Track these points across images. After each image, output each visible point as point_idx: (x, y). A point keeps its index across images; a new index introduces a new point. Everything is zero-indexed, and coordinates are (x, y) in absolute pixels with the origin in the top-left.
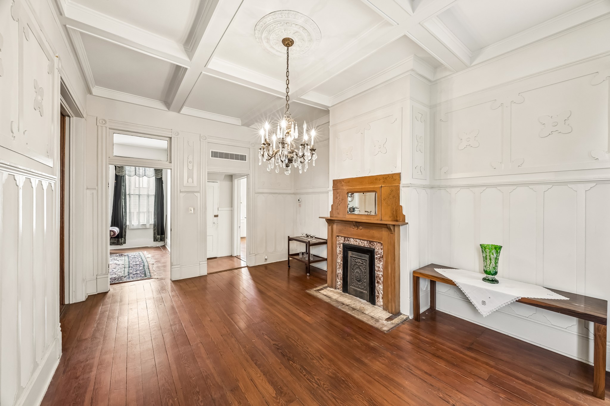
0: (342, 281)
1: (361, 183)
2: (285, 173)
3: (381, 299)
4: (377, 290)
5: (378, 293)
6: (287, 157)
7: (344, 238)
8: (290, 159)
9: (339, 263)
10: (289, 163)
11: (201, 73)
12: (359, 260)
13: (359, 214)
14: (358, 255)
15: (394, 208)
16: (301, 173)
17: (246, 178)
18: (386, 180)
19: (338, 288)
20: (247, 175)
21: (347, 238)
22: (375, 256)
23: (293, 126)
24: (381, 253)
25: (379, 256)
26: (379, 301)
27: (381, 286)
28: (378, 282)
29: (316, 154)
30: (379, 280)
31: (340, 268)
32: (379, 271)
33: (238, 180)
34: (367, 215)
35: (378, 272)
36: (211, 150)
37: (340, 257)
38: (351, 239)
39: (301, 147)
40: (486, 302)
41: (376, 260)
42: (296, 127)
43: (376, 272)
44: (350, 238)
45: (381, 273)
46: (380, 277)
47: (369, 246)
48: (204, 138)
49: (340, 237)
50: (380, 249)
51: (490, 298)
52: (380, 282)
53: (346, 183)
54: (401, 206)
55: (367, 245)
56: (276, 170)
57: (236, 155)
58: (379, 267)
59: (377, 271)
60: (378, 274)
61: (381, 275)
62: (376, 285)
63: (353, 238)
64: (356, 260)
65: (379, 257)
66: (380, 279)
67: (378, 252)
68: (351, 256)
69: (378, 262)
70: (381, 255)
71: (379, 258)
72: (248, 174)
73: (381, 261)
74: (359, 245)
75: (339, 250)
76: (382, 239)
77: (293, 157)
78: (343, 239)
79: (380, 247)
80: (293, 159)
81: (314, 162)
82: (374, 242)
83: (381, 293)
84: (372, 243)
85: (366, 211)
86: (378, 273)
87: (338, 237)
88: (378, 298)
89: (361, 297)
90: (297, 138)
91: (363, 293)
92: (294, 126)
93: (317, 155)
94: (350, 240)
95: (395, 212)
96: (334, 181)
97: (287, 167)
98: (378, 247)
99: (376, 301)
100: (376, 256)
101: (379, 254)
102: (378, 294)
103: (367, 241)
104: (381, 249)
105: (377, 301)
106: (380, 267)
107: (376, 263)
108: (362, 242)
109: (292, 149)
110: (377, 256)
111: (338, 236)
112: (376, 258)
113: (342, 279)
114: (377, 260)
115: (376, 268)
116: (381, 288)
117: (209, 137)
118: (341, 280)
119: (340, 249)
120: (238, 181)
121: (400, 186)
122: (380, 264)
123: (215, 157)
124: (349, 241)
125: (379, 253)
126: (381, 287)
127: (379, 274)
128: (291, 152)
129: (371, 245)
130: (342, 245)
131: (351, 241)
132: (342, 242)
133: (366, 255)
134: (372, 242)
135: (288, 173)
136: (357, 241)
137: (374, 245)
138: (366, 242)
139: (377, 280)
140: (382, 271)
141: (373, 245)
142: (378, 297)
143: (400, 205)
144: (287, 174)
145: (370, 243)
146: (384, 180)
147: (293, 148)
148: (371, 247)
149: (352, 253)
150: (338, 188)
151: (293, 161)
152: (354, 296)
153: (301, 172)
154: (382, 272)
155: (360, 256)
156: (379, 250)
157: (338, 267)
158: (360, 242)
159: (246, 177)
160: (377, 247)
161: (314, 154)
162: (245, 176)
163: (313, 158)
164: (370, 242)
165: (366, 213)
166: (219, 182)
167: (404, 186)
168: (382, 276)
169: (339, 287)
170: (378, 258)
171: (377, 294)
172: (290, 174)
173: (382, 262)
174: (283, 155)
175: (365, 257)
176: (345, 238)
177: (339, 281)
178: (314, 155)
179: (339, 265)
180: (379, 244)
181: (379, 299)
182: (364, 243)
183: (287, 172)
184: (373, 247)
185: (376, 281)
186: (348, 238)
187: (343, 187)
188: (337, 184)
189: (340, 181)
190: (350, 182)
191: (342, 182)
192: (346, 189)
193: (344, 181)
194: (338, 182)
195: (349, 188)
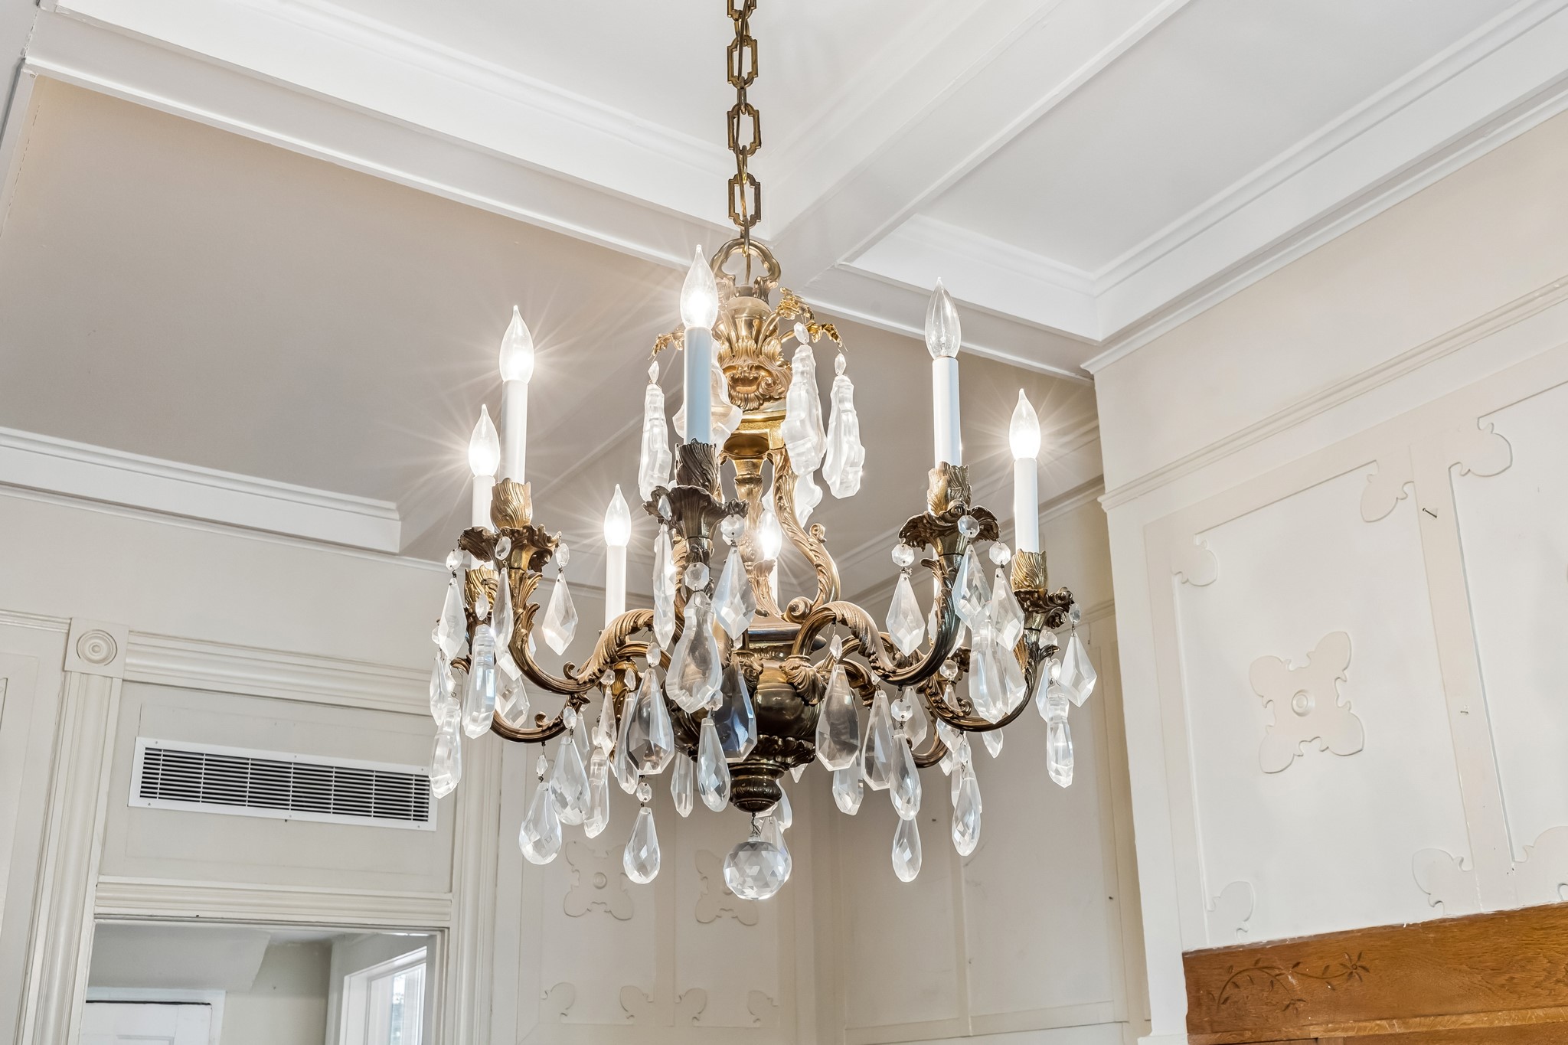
1: (1497, 971)
2: (728, 872)
6: (752, 692)
8: (780, 709)
10: (767, 763)
11: (18, 70)
16: (906, 876)
17: (424, 966)
20: (434, 938)
23: (803, 361)
29: (1073, 647)
33: (370, 979)
36: (143, 743)
39: (905, 555)
42: (843, 386)
48: (94, 648)
53: (1324, 976)
56: (628, 858)
57: (344, 774)
72: (442, 930)
77: (815, 689)
80: (821, 707)
81: (1058, 742)
90: (854, 488)
92: (812, 364)
93: (1085, 668)
96: (1196, 963)
97: (754, 809)
109: (800, 602)
117: (134, 639)
120: (369, 988)
123: (168, 793)
128: (793, 635)
135: (762, 882)
144: (750, 894)
147: (808, 590)
150: (1249, 1037)
151: (822, 727)
153: (911, 862)
159: (422, 952)
161: (1050, 650)
162: (413, 945)
163: (1041, 701)
166: (218, 998)
172: (785, 890)
174: (698, 645)
178: (1052, 670)
183: (754, 870)
187: (1302, 1022)
188: (1230, 991)
189: (1260, 964)
190: (1368, 966)
191: (1277, 972)
192: (1341, 1040)
193: (1301, 966)
194: (1239, 976)
195: (1366, 1033)
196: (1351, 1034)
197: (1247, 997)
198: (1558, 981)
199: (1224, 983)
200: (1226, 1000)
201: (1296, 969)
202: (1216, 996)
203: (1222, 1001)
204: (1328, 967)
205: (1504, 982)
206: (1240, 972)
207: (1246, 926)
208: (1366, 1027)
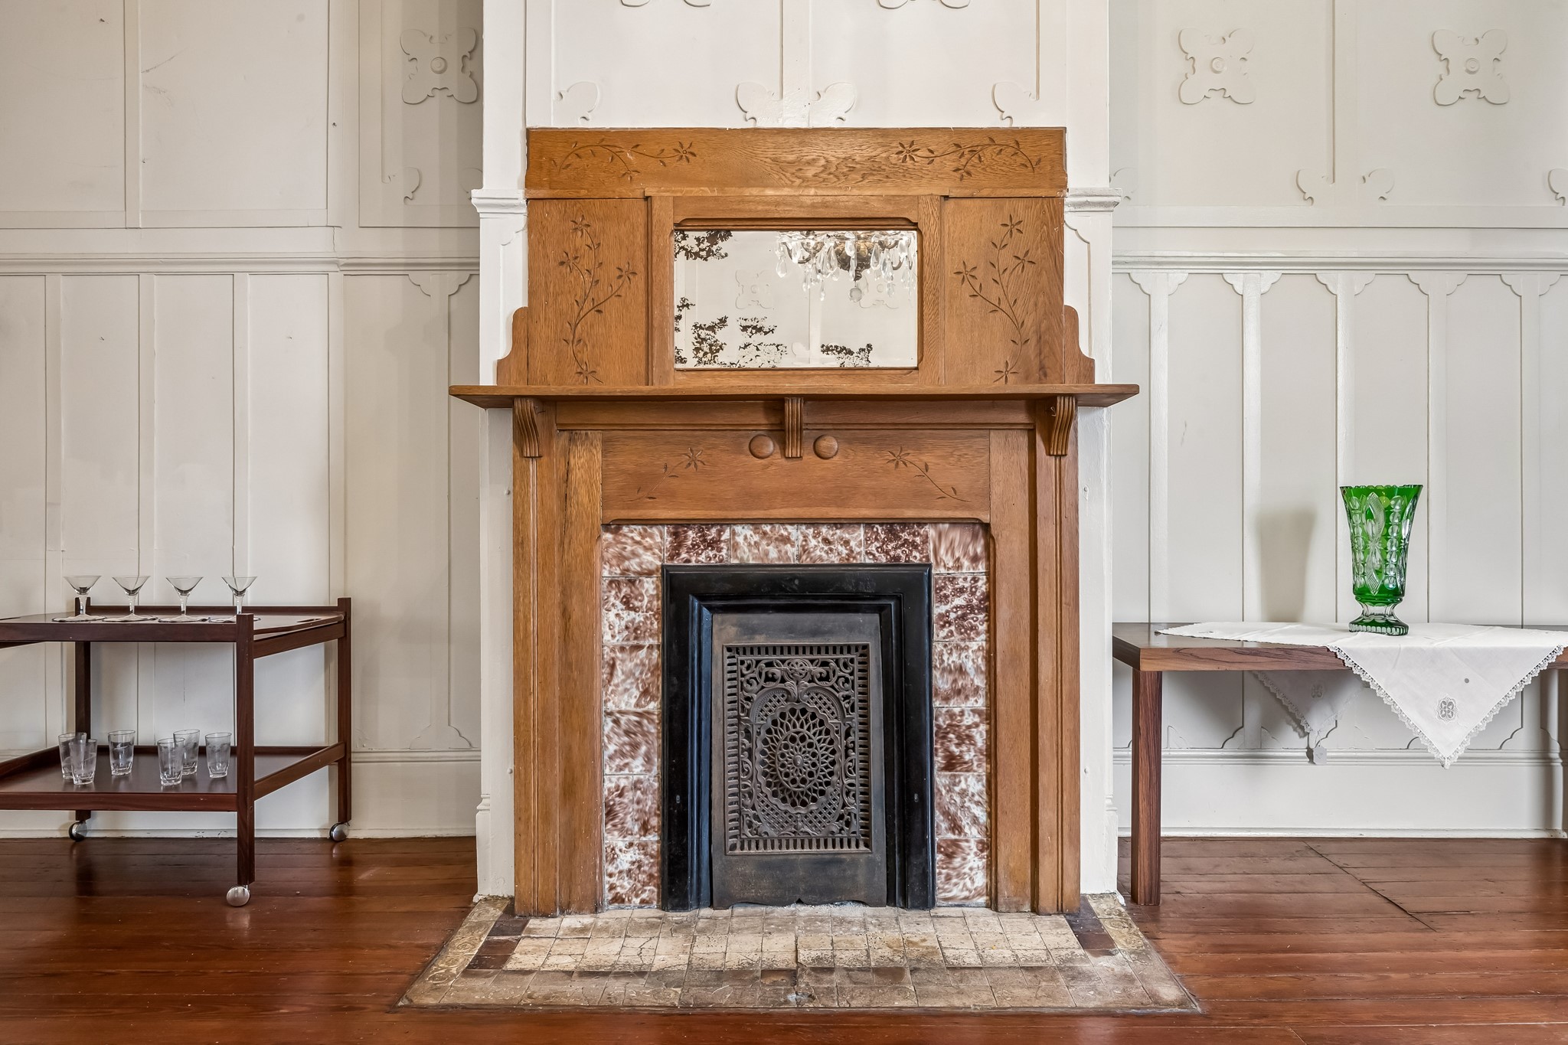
0: (653, 838)
1: (791, 164)
3: (971, 857)
4: (946, 814)
5: (956, 827)
7: (676, 534)
9: (623, 720)
12: (798, 659)
13: (774, 369)
14: (791, 630)
15: (1028, 323)
18: (975, 160)
19: (618, 899)
21: (704, 524)
22: (935, 605)
24: (975, 580)
25: (960, 601)
26: (958, 876)
27: (972, 780)
28: (952, 763)
30: (958, 745)
31: (635, 746)
32: (958, 692)
34: (842, 368)
35: (952, 703)
37: (629, 674)
38: (738, 529)
40: (1457, 703)
41: (939, 634)
43: (937, 703)
44: (723, 523)
45: (972, 700)
46: (969, 727)
47: (887, 553)
49: (633, 532)
50: (966, 563)
51: (1467, 681)
52: (967, 758)
53: (660, 157)
54: (1072, 314)
55: (873, 548)
58: (961, 670)
59: (947, 699)
60: (952, 716)
61: (974, 711)
62: (941, 780)
63: (755, 523)
64: (770, 664)
65: (961, 607)
66: (970, 737)
67: (953, 580)
68: (729, 649)
69: (957, 637)
70: (973, 594)
71: (963, 617)
73: (973, 628)
74: (808, 561)
75: (619, 625)
76: (988, 495)
78: (661, 537)
79: (966, 547)
82: (921, 522)
83: (975, 820)
84: (905, 535)
85: (826, 349)
86: (955, 706)
87: (616, 531)
88: (950, 856)
89: (829, 895)
91: (841, 862)
94: (726, 535)
95: (1033, 342)
96: (535, 139)
98: (951, 548)
99: (940, 881)
100: (938, 609)
101: (962, 591)
102: (951, 836)
103: (869, 523)
104: (975, 559)
105: (948, 878)
106: (969, 666)
107: (938, 647)
108: (826, 541)
110: (948, 607)
111: (614, 526)
112: (941, 616)
113: (655, 822)
114: (943, 633)
115: (942, 682)
116: (971, 790)
118: (645, 828)
119: (628, 616)
121: (1067, 200)
122: (967, 648)
124: (714, 544)
125: (961, 583)
126: (973, 783)
127: (957, 710)
129: (895, 549)
130: (650, 587)
131: (735, 547)
132: (651, 560)
133: (859, 618)
134: (905, 523)
136: (786, 540)
137: (925, 541)
138: (862, 531)
139: (947, 750)
140: (977, 689)
141: (915, 546)
142: (952, 850)
143: (1066, 302)
145: (892, 534)
146: (963, 161)
148: (898, 558)
149: (740, 625)
150: (583, 193)
152: (770, 909)
154: (982, 693)
155: (815, 633)
156: (959, 567)
157: (612, 748)
158: (813, 542)
160: (942, 551)
164: (893, 526)
165: (832, 361)
167: (1087, 204)
168: (977, 719)
169: (625, 885)
170: (953, 616)
171: (943, 833)
173: (978, 634)
175: (851, 628)
176: (678, 528)
177: (621, 844)
179: (627, 733)
180: (956, 535)
181: (957, 861)
182: (847, 543)
184: (916, 557)
185: (939, 760)
186: (710, 523)
187: (634, 186)
188: (572, 159)
189: (604, 143)
190: (695, 153)
191: (618, 150)
192: (671, 199)
193: (639, 147)
194: (582, 150)
195: (692, 195)
196: (679, 194)
197: (588, 166)
198: (830, 174)
199: (567, 154)
200: (568, 166)
201: (635, 149)
202: (558, 161)
203: (564, 166)
204: (663, 150)
205: (794, 171)
206: (584, 147)
207: (589, 116)
208: (692, 191)
